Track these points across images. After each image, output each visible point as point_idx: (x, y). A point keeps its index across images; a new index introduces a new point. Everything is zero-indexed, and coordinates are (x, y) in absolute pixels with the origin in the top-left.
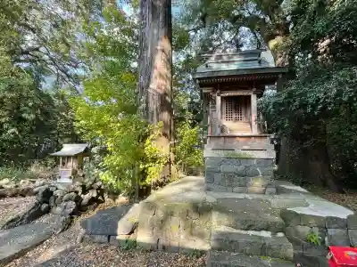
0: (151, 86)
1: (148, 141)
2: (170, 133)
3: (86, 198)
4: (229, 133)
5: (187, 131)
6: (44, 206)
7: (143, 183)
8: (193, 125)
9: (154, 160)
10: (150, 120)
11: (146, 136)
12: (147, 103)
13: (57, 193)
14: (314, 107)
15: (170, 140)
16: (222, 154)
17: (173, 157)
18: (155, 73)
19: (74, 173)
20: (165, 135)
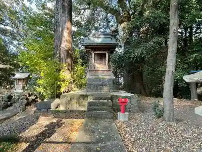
0: (62, 46)
1: (61, 72)
2: (71, 69)
3: (30, 99)
4: (97, 69)
5: (79, 68)
6: (9, 103)
7: (59, 91)
8: (82, 65)
9: (64, 81)
10: (61, 62)
11: (60, 70)
12: (60, 54)
13: (15, 97)
14: (133, 59)
15: (71, 72)
16: (94, 77)
17: (72, 80)
18: (64, 39)
19: (24, 87)
20: (69, 69)
